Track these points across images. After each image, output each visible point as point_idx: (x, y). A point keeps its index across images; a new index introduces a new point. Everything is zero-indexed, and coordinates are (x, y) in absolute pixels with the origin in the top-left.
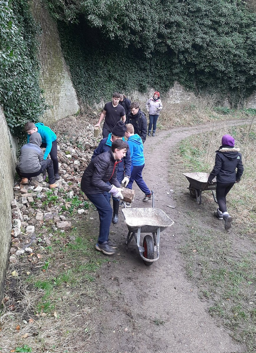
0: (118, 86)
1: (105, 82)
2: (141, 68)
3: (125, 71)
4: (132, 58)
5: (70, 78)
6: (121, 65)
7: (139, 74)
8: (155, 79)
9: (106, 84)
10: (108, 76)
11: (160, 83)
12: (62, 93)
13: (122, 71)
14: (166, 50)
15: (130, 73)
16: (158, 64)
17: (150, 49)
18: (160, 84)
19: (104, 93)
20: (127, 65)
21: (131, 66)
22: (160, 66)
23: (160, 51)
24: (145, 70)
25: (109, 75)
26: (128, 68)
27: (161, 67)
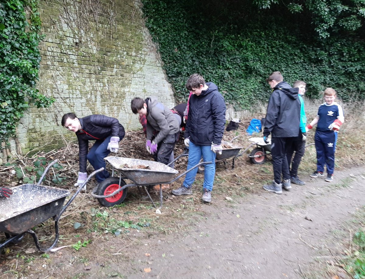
0: (264, 86)
1: (237, 77)
2: (310, 60)
3: (279, 62)
4: (295, 43)
5: (159, 65)
6: (271, 51)
7: (306, 69)
8: (339, 78)
9: (240, 81)
10: (244, 68)
11: (348, 85)
12: (133, 86)
13: (273, 62)
14: (359, 25)
15: (290, 67)
16: (343, 51)
17: (326, 23)
18: (347, 87)
19: (233, 96)
20: (284, 52)
21: (291, 54)
22: (347, 57)
23: (346, 27)
24: (318, 62)
25: (246, 66)
26: (286, 58)
27: (351, 57)
